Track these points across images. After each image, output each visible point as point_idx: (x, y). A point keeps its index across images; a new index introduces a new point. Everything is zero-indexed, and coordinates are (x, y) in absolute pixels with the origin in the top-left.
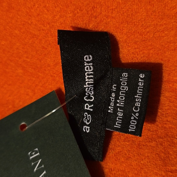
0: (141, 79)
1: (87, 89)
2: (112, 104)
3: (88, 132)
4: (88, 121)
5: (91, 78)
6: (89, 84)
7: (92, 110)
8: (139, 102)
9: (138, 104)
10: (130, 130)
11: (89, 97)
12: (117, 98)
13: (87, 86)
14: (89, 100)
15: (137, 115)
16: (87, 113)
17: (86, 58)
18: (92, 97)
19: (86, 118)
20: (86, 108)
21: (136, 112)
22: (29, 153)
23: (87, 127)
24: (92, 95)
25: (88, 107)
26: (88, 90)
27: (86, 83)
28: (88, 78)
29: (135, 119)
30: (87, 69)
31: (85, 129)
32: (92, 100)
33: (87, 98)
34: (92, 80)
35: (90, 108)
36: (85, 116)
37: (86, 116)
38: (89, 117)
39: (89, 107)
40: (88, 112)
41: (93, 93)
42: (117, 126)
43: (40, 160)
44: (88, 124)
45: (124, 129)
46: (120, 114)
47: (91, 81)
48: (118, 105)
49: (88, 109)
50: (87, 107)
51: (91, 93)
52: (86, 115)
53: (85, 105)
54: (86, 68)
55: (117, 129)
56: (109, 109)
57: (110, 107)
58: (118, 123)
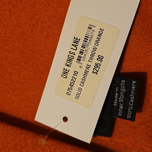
0: (134, 84)
2: (116, 100)
8: (132, 99)
9: (132, 101)
10: (127, 117)
12: (119, 96)
21: (131, 106)
29: (130, 110)
42: (120, 114)
45: (124, 117)
46: (121, 107)
48: (120, 101)
55: (120, 117)
56: (114, 103)
57: (115, 102)
58: (120, 113)
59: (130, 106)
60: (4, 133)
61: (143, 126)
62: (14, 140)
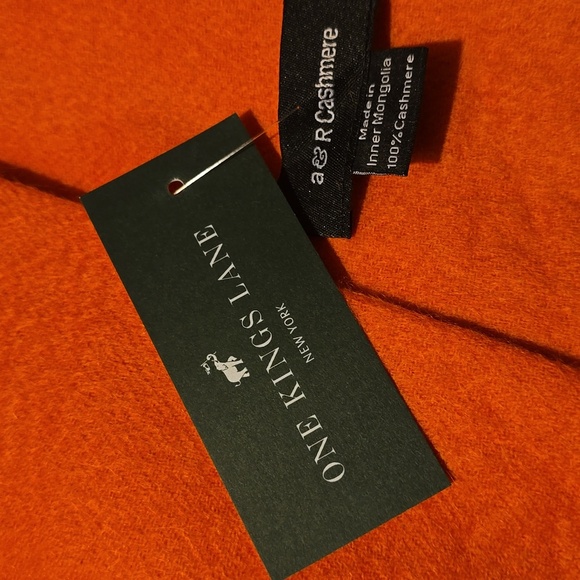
0: (410, 65)
1: (320, 91)
2: (366, 124)
3: (320, 183)
4: (321, 163)
5: (330, 69)
6: (324, 82)
7: (329, 140)
8: (404, 110)
9: (402, 116)
10: (389, 166)
11: (325, 115)
12: (373, 110)
13: (322, 85)
14: (325, 121)
15: (400, 135)
16: (319, 148)
17: (328, 34)
18: (332, 113)
19: (318, 158)
20: (317, 138)
21: (399, 131)
22: (196, 235)
23: (318, 174)
24: (332, 110)
25: (322, 135)
26: (322, 94)
27: (321, 80)
28: (325, 70)
29: (397, 144)
30: (326, 53)
31: (315, 178)
32: (330, 121)
33: (320, 116)
34: (331, 73)
35: (325, 137)
36: (316, 153)
37: (318, 154)
38: (324, 154)
39: (324, 134)
40: (322, 145)
41: (332, 104)
42: (372, 162)
43: (220, 246)
44: (321, 167)
45: (382, 168)
46: (376, 140)
47: (330, 76)
48: (374, 123)
49: (323, 139)
50: (320, 135)
51: (330, 104)
52: (317, 151)
53: (317, 132)
54: (324, 51)
55: (372, 169)
56: (361, 134)
57: (362, 131)
58: (373, 158)
59: (397, 132)
60: (30, 214)
61: (449, 211)
62: (62, 237)
